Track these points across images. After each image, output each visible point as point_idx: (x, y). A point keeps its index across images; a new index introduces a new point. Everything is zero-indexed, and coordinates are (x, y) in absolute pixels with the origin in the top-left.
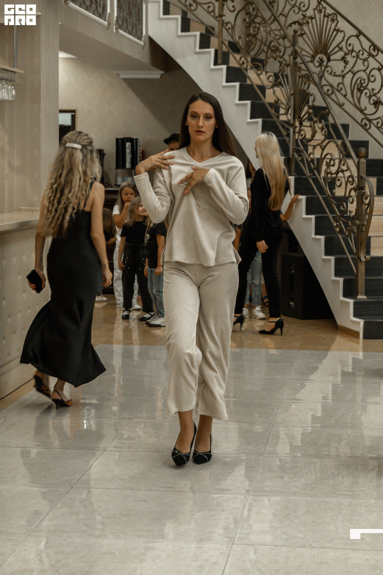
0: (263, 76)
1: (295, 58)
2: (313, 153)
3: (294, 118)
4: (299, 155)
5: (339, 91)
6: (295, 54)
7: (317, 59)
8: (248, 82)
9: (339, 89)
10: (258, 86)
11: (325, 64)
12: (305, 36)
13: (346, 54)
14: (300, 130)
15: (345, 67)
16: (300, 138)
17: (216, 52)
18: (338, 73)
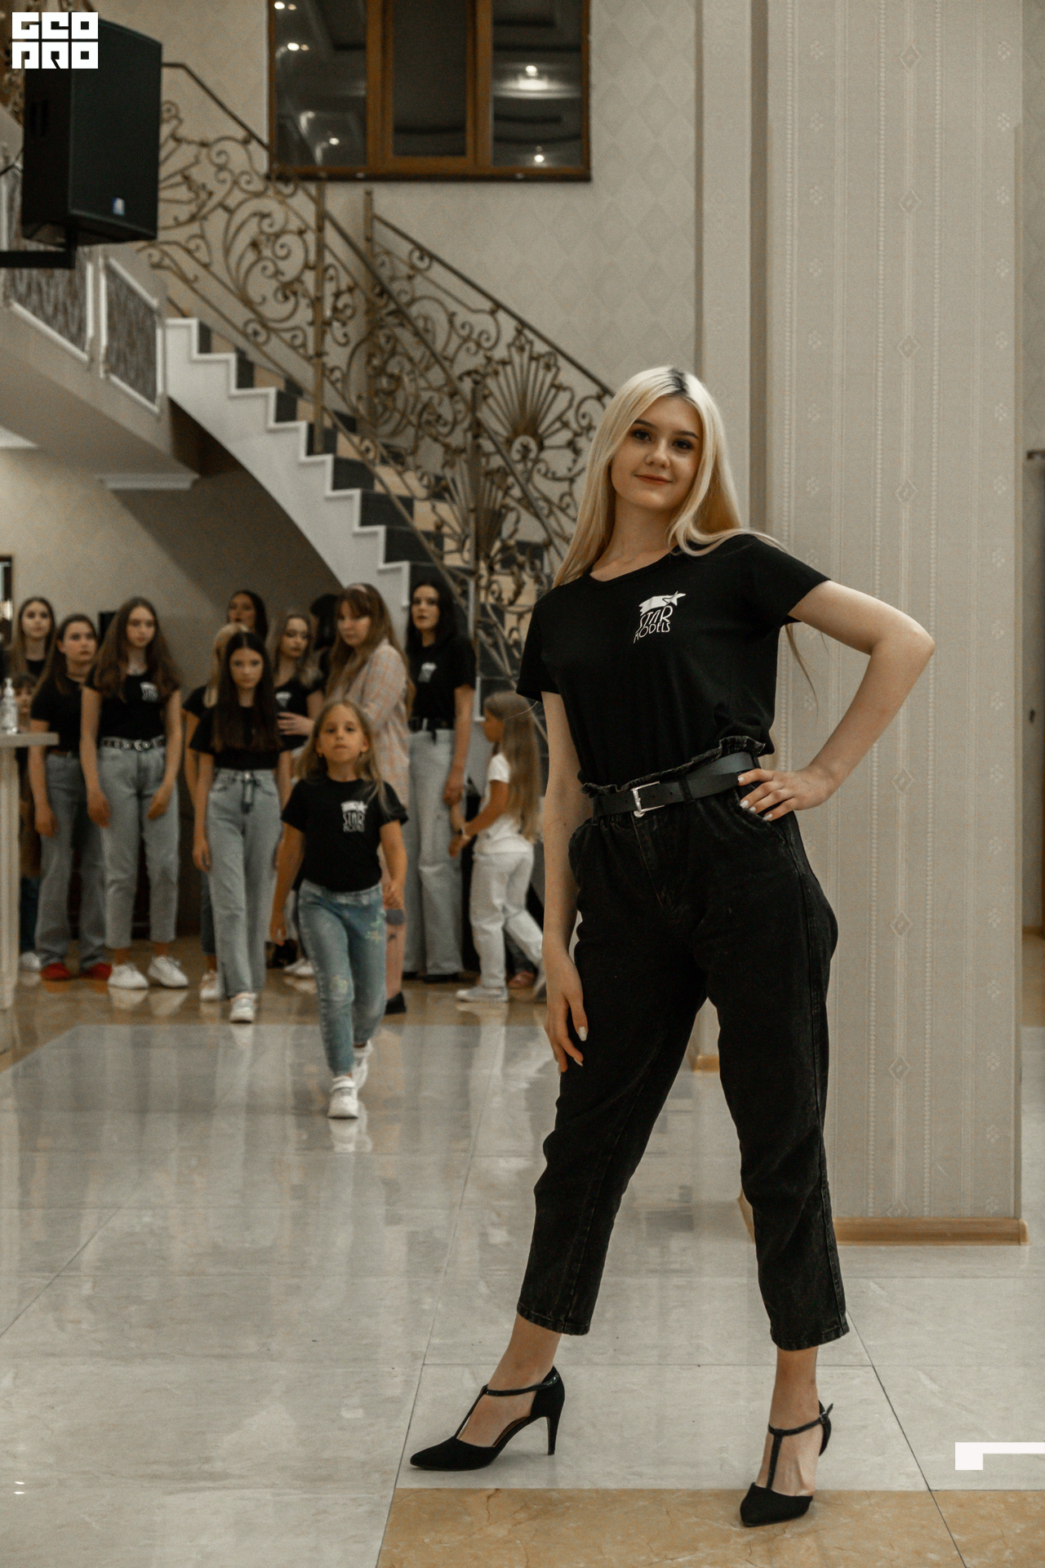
0: (411, 478)
1: (476, 436)
2: (517, 629)
3: (477, 558)
4: (489, 634)
5: (563, 510)
6: (478, 428)
7: (517, 445)
8: (378, 488)
9: (564, 505)
10: (402, 499)
11: (532, 455)
12: (491, 401)
13: (576, 435)
14: (490, 583)
15: (575, 461)
16: (491, 600)
17: (311, 428)
18: (562, 471)
